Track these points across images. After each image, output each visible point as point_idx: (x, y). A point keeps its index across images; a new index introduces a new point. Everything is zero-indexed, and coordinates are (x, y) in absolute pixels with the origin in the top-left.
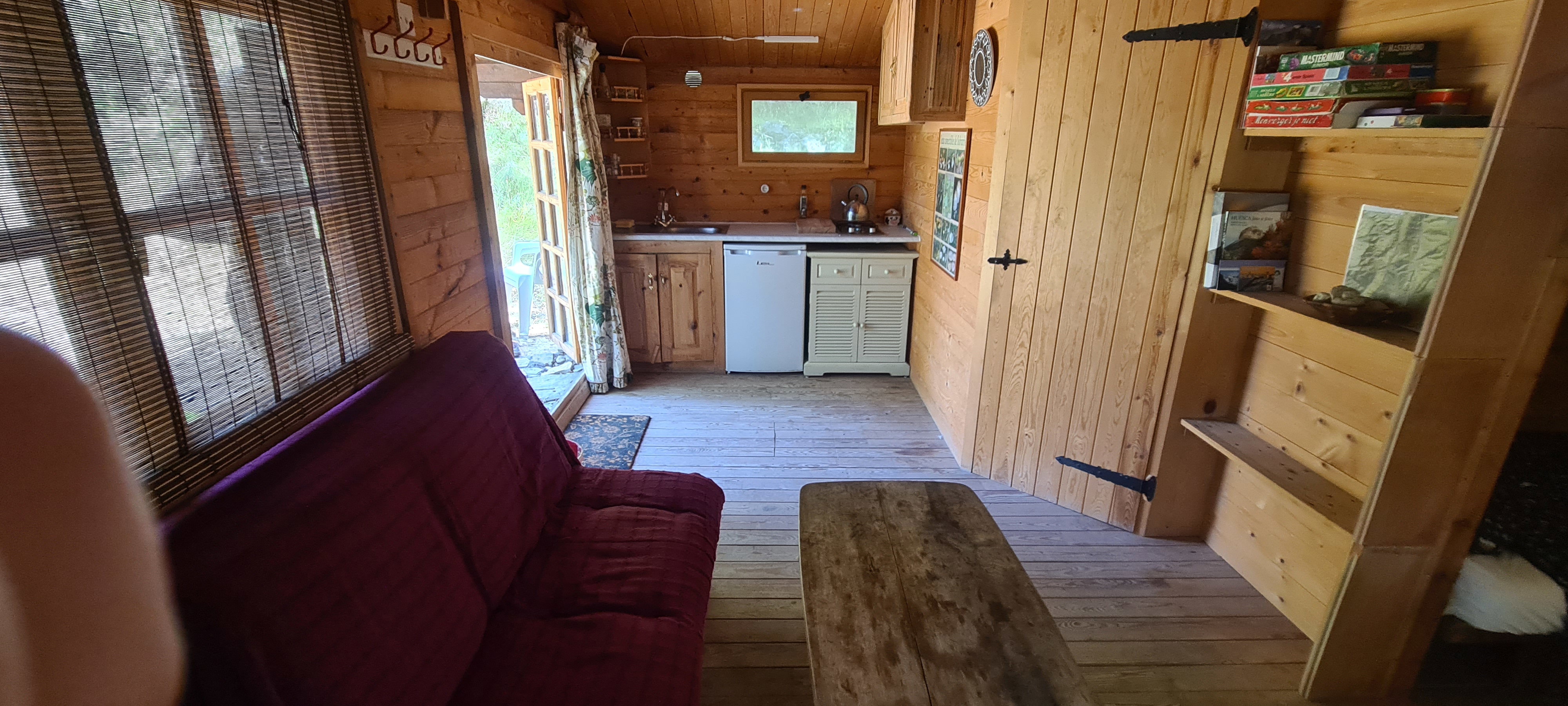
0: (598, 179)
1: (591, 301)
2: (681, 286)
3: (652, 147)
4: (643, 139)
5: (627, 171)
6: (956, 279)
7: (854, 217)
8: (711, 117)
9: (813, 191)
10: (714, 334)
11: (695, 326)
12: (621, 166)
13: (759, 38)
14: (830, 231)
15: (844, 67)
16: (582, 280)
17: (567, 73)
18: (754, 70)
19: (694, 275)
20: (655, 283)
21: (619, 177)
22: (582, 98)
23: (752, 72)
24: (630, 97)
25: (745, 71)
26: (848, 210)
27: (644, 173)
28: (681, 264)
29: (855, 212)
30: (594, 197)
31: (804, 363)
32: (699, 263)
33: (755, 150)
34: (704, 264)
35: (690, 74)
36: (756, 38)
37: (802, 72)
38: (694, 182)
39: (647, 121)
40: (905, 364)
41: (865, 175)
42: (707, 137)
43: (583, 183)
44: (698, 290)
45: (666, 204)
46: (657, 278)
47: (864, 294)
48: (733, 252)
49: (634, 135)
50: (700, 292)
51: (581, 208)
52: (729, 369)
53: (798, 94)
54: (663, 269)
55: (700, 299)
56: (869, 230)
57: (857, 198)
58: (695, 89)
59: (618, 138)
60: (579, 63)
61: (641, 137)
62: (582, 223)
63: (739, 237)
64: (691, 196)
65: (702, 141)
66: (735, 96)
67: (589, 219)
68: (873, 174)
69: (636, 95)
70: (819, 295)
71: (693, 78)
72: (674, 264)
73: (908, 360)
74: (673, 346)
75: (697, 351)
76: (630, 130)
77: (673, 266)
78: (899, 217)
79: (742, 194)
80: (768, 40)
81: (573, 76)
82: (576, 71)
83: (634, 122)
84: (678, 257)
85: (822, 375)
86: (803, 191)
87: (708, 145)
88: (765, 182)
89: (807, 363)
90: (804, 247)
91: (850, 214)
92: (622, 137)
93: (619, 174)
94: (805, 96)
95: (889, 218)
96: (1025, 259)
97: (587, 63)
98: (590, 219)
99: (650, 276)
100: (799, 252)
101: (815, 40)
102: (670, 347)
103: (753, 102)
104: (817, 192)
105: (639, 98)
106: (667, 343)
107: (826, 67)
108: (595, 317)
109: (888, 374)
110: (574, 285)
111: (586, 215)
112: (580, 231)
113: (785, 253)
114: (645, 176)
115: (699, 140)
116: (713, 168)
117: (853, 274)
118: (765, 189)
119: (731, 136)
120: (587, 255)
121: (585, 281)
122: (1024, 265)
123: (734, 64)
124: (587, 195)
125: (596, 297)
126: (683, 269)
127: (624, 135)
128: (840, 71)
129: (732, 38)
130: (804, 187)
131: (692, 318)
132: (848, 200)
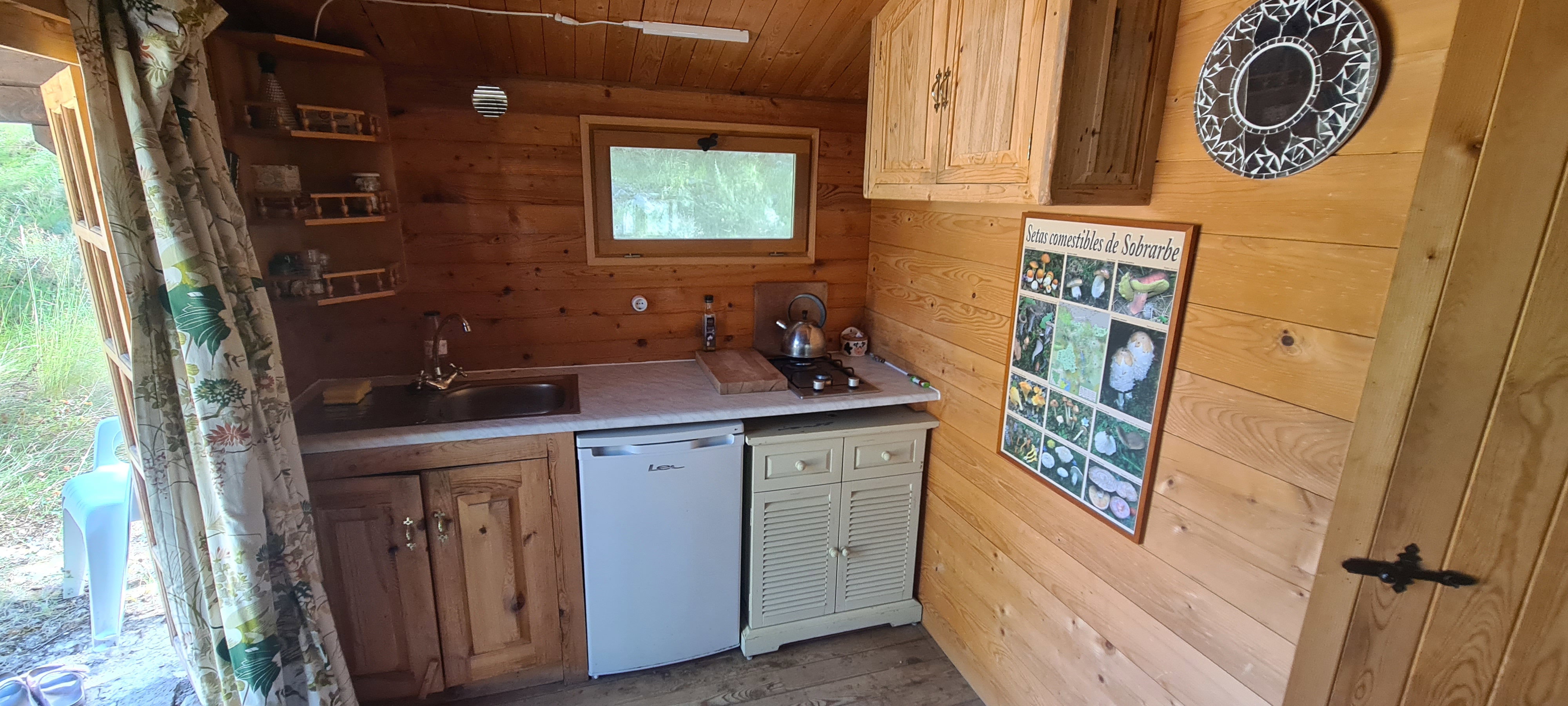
0: (235, 333)
1: (235, 637)
2: (483, 530)
3: (405, 231)
4: (381, 219)
5: (343, 287)
6: (1141, 541)
7: (802, 351)
8: (529, 175)
9: (724, 304)
10: (561, 612)
11: (519, 604)
12: (325, 276)
13: (632, 24)
14: (777, 387)
15: (772, 95)
16: (202, 586)
17: (98, 50)
18: (613, 91)
19: (513, 505)
20: (421, 536)
21: (322, 302)
22: (166, 123)
23: (608, 94)
24: (342, 129)
25: (596, 91)
26: (793, 335)
27: (387, 286)
28: (480, 486)
29: (805, 340)
30: (224, 382)
31: (741, 630)
32: (524, 479)
33: (618, 233)
34: (534, 480)
35: (482, 94)
36: (625, 23)
37: (699, 100)
38: (500, 295)
39: (392, 180)
40: (913, 600)
41: (808, 274)
42: (524, 212)
43: (184, 348)
44: (524, 533)
45: (442, 343)
46: (425, 524)
47: (847, 497)
48: (598, 452)
49: (357, 208)
50: (529, 536)
51: (185, 409)
52: (594, 671)
53: (695, 139)
54: (441, 503)
55: (530, 550)
56: (848, 382)
57: (805, 316)
58: (495, 120)
59: (315, 217)
60: (142, 25)
61: (376, 213)
62: (191, 447)
63: (609, 421)
64: (494, 321)
65: (514, 219)
66: (576, 138)
67: (211, 439)
68: (821, 273)
69: (360, 127)
70: (768, 509)
71: (487, 101)
72: (464, 489)
73: (916, 595)
74: (471, 652)
75: (527, 650)
76: (347, 199)
77: (461, 493)
78: (866, 341)
79: (596, 313)
80: (650, 28)
81: (122, 62)
82: (134, 47)
83: (358, 181)
84: (474, 474)
85: (776, 649)
86: (709, 306)
87: (525, 227)
88: (639, 291)
89: (747, 631)
90: (740, 427)
91: (796, 344)
92: (326, 214)
93: (325, 295)
94: (708, 142)
95: (852, 344)
96: (1470, 572)
97: (172, 27)
98: (216, 438)
99: (408, 522)
100: (732, 438)
101: (742, 37)
102: (465, 656)
103: (611, 148)
104: (730, 305)
105: (366, 132)
106: (456, 646)
107: (742, 93)
108: (248, 673)
109: (888, 626)
110: (179, 602)
111: (202, 428)
112: (190, 464)
113: (704, 443)
114: (390, 293)
115: (507, 217)
116: (537, 269)
117: (828, 467)
118: (641, 304)
119: (574, 210)
120: (213, 526)
121: (211, 588)
122: (1465, 591)
123: (574, 77)
124: (200, 377)
125: (246, 626)
126: (486, 497)
127: (332, 209)
128: (765, 102)
129: (575, 18)
130: (709, 298)
131: (512, 592)
132: (790, 321)
